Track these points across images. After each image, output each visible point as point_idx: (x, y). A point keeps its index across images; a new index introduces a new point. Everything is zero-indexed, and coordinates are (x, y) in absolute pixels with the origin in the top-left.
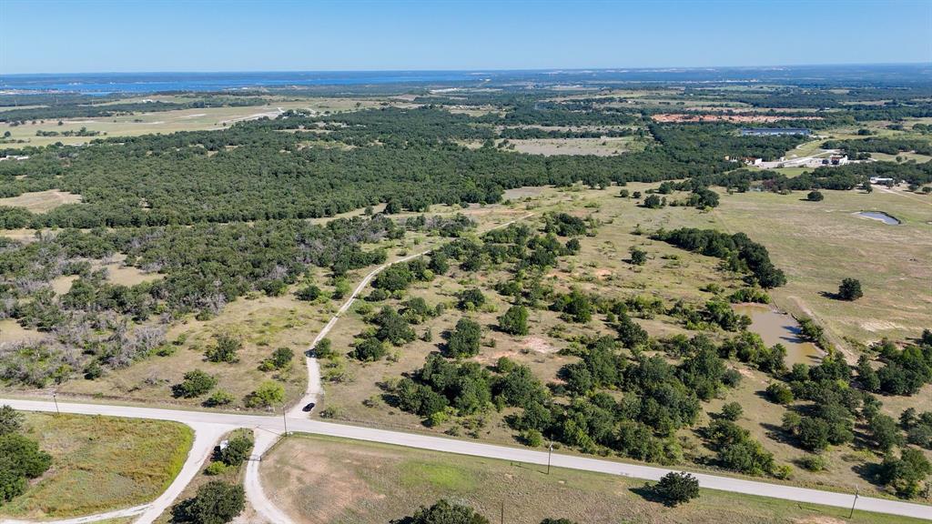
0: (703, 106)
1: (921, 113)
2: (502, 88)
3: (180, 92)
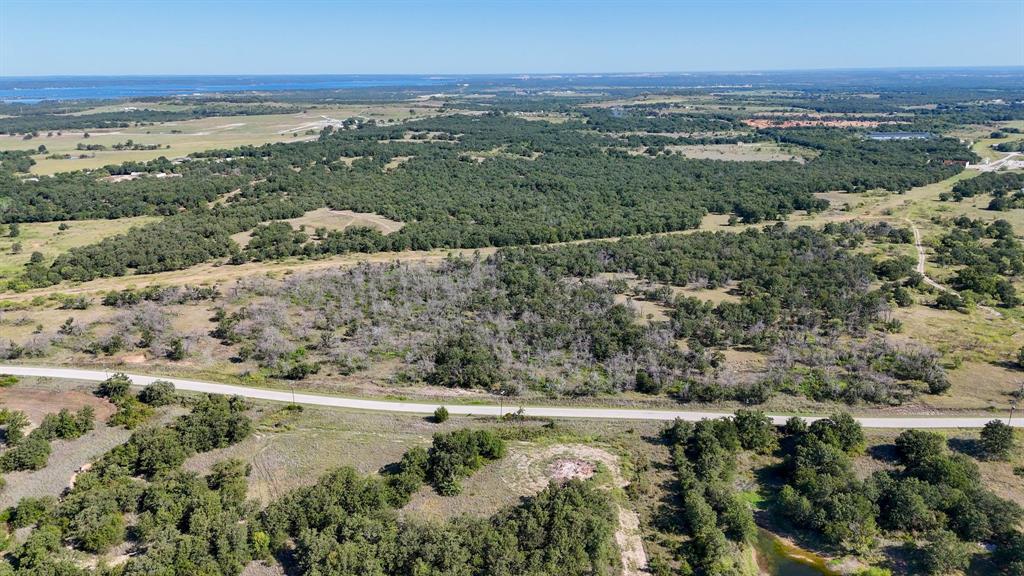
0: (772, 111)
1: (998, 116)
2: (494, 93)
3: (163, 99)
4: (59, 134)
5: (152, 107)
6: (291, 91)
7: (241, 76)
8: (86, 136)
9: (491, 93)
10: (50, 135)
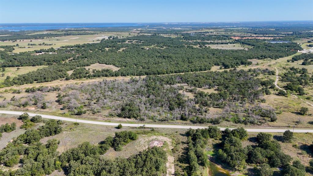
0: (241, 34)
1: (311, 36)
2: (157, 28)
3: (56, 30)
4: (23, 41)
5: (52, 32)
6: (95, 28)
7: (80, 23)
8: (31, 41)
9: (155, 28)
10: (20, 41)
